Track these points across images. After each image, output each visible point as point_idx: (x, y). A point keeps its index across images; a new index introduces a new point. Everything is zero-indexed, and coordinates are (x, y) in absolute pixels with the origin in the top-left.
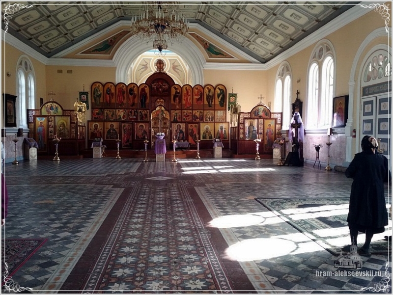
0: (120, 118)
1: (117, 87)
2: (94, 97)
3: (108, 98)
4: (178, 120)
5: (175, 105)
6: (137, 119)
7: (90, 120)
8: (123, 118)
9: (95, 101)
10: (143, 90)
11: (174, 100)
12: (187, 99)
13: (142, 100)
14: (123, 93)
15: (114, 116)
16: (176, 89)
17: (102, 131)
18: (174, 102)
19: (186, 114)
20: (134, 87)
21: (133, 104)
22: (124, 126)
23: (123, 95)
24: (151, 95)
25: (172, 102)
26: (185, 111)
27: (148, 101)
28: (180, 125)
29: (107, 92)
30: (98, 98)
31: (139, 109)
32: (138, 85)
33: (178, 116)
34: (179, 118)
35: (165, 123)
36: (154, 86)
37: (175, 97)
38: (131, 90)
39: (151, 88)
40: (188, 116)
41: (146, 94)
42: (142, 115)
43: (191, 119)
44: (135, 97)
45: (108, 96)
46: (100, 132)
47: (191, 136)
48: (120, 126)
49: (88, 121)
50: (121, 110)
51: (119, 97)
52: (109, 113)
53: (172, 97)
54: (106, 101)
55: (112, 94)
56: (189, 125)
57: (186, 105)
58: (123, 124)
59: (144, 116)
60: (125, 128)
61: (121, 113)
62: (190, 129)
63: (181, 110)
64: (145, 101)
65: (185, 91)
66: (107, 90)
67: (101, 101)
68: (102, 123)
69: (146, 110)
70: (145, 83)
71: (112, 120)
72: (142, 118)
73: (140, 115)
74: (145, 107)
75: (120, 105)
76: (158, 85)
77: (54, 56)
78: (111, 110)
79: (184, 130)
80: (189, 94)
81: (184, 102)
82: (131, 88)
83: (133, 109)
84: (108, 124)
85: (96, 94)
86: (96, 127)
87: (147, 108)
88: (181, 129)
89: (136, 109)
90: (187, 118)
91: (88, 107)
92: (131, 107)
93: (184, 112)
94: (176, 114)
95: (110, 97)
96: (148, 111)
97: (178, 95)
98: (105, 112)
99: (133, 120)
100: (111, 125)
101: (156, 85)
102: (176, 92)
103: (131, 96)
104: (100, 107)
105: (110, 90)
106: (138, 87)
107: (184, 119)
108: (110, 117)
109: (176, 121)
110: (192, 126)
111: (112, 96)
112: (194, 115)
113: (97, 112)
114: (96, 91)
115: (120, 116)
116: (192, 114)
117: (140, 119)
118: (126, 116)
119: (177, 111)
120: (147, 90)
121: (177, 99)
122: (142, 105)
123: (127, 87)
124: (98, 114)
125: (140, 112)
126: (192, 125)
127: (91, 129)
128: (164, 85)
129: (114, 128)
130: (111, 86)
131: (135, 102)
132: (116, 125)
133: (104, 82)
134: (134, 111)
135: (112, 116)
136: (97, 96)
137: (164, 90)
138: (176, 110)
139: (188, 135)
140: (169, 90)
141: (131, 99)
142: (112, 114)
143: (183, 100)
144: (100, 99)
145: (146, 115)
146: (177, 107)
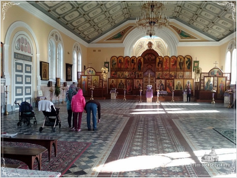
0: (126, 76)
1: (125, 59)
2: (112, 65)
3: (120, 65)
4: (160, 78)
5: (158, 69)
6: (136, 77)
7: (109, 77)
8: (128, 76)
9: (113, 67)
10: (140, 60)
11: (158, 66)
12: (166, 64)
13: (139, 66)
14: (128, 62)
15: (123, 75)
16: (159, 59)
17: (116, 84)
20: (134, 58)
21: (134, 68)
22: (128, 81)
24: (144, 63)
25: (157, 67)
26: (165, 72)
27: (142, 67)
28: (161, 81)
29: (119, 62)
30: (114, 65)
31: (137, 71)
32: (137, 57)
33: (160, 75)
34: (161, 76)
35: (152, 80)
36: (146, 57)
37: (159, 63)
38: (133, 60)
39: (144, 59)
40: (167, 75)
41: (141, 62)
43: (168, 77)
44: (135, 64)
45: (120, 64)
46: (115, 85)
47: (168, 87)
48: (126, 81)
49: (109, 78)
50: (127, 72)
51: (126, 64)
52: (120, 73)
53: (157, 63)
54: (119, 67)
55: (122, 63)
56: (167, 81)
57: (165, 68)
58: (128, 80)
59: (140, 76)
60: (128, 82)
61: (127, 74)
62: (168, 83)
63: (162, 71)
64: (141, 66)
65: (165, 60)
66: (119, 61)
67: (116, 67)
68: (116, 79)
70: (141, 56)
71: (122, 78)
72: (138, 76)
74: (141, 70)
75: (126, 69)
76: (149, 57)
77: (91, 42)
78: (121, 72)
79: (164, 84)
80: (168, 61)
81: (164, 67)
82: (132, 59)
83: (133, 71)
84: (120, 80)
85: (113, 63)
86: (113, 82)
87: (142, 70)
88: (162, 83)
89: (135, 71)
90: (166, 76)
91: (109, 70)
92: (132, 70)
93: (164, 73)
94: (159, 74)
96: (142, 72)
97: (161, 62)
98: (118, 73)
99: (133, 78)
101: (147, 57)
102: (159, 60)
103: (132, 64)
104: (115, 70)
105: (121, 60)
106: (137, 59)
107: (164, 77)
108: (121, 76)
109: (159, 78)
110: (169, 81)
111: (122, 64)
112: (171, 75)
113: (114, 73)
114: (113, 61)
115: (126, 75)
116: (169, 74)
117: (137, 77)
118: (129, 75)
119: (160, 72)
120: (142, 60)
121: (160, 65)
122: (139, 69)
123: (130, 58)
124: (114, 74)
125: (138, 73)
126: (169, 80)
128: (152, 57)
129: (123, 82)
130: (122, 58)
132: (123, 80)
133: (118, 56)
134: (134, 73)
135: (122, 75)
136: (114, 64)
137: (152, 60)
138: (159, 72)
139: (166, 87)
140: (155, 60)
141: (133, 66)
142: (121, 74)
143: (164, 66)
144: (115, 66)
145: (141, 75)
146: (160, 70)
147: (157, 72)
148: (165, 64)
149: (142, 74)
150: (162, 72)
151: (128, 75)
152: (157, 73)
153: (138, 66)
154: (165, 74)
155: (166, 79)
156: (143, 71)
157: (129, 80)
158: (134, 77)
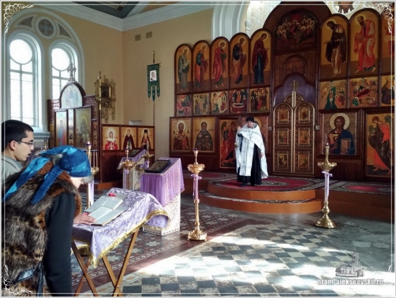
3: (199, 73)
4: (339, 105)
5: (330, 69)
7: (173, 115)
8: (222, 109)
9: (180, 81)
11: (329, 55)
12: (364, 47)
13: (257, 66)
14: (223, 57)
18: (329, 59)
19: (361, 88)
21: (240, 78)
23: (223, 62)
24: (275, 53)
25: (324, 61)
26: (358, 80)
27: (268, 67)
28: (342, 119)
29: (197, 61)
30: (183, 75)
31: (250, 88)
32: (250, 36)
33: (337, 96)
34: (342, 99)
36: (282, 31)
37: (331, 46)
38: (238, 48)
39: (275, 37)
41: (266, 52)
42: (256, 100)
44: (242, 64)
45: (198, 67)
46: (187, 138)
47: (374, 146)
48: (217, 125)
49: (171, 118)
50: (218, 94)
51: (217, 66)
52: (200, 100)
53: (324, 48)
56: (370, 117)
57: (359, 63)
59: (260, 102)
60: (225, 129)
61: (219, 100)
62: (371, 127)
63: (346, 78)
64: (263, 67)
65: (357, 28)
66: (197, 58)
67: (189, 80)
68: (189, 121)
69: (265, 87)
70: (265, 28)
71: (204, 114)
72: (255, 105)
73: (252, 101)
74: (262, 81)
75: (217, 83)
76: (291, 27)
78: (203, 94)
80: (371, 33)
81: (355, 57)
83: (238, 89)
85: (181, 68)
87: (266, 83)
89: (245, 88)
90: (364, 97)
93: (354, 84)
94: (334, 89)
95: (201, 70)
96: (268, 89)
97: (340, 42)
98: (195, 99)
100: (202, 124)
101: (285, 28)
103: (236, 63)
105: (202, 56)
106: (250, 40)
107: (355, 101)
109: (330, 109)
110: (377, 119)
111: (206, 69)
112: (385, 89)
113: (183, 100)
114: (181, 62)
116: (378, 85)
117: (252, 109)
118: (227, 105)
119: (336, 83)
120: (267, 43)
121: (337, 52)
122: (256, 78)
123: (229, 43)
126: (379, 116)
127: (174, 133)
128: (305, 24)
130: (204, 48)
131: (244, 74)
132: (210, 123)
133: (193, 42)
135: (205, 106)
136: (183, 70)
138: (332, 80)
140: (317, 33)
141: (236, 68)
142: (204, 102)
143: (353, 53)
144: (187, 77)
145: (263, 99)
146: (336, 72)
147: (323, 84)
148: (360, 45)
149: (268, 95)
150: (344, 81)
151: (223, 104)
152: (325, 88)
153: (255, 69)
154: (357, 88)
155: (364, 109)
156: (269, 86)
157: (227, 121)
158: (241, 110)
